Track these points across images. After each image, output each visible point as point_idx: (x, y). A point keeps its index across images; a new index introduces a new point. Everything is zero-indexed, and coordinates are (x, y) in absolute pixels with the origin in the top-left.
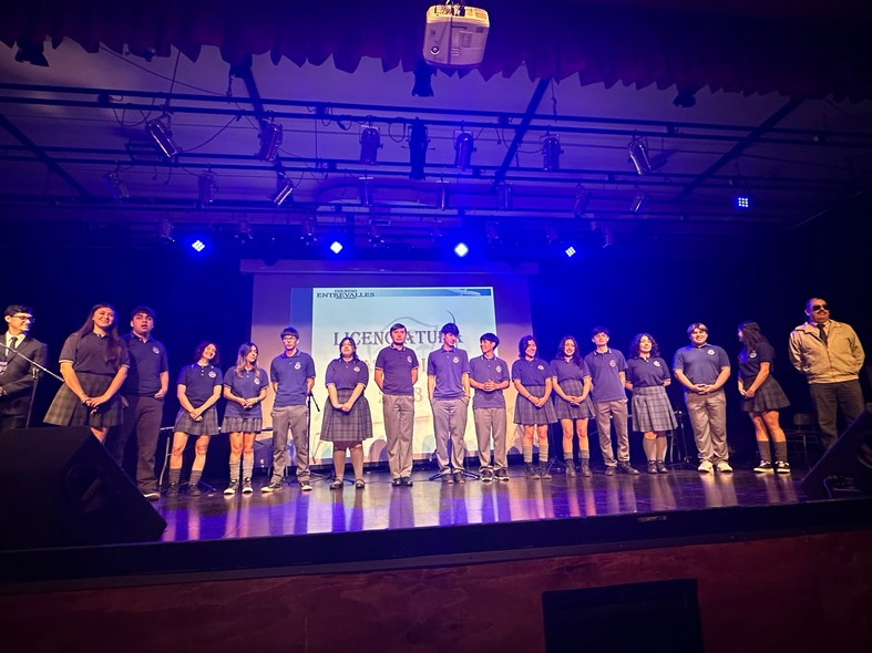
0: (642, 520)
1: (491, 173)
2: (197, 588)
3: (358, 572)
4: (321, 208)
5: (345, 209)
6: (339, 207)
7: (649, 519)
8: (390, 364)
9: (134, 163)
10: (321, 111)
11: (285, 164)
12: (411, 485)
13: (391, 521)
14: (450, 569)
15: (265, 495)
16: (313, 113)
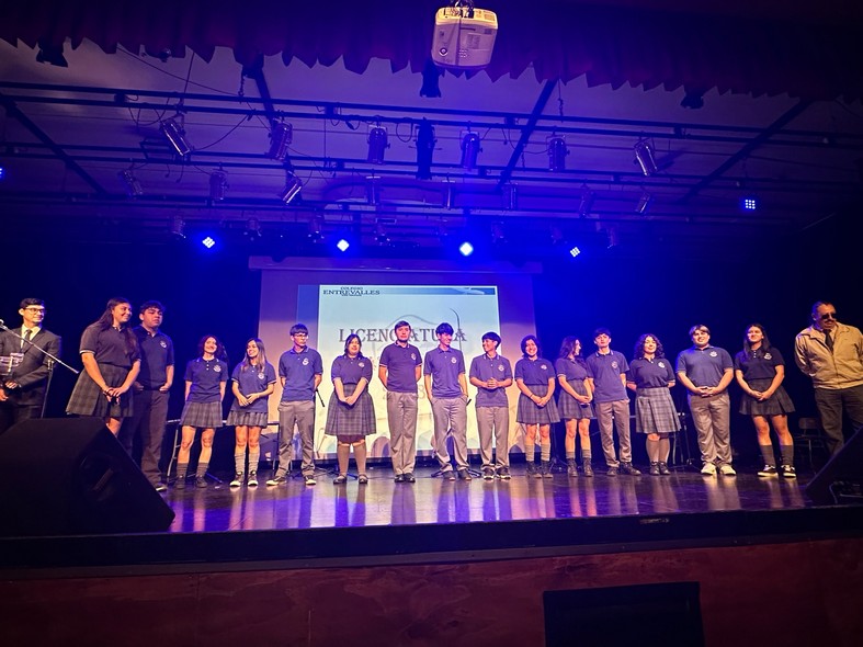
0: (645, 521)
1: (497, 173)
2: (204, 578)
3: (361, 567)
4: (329, 207)
5: (352, 207)
6: (346, 205)
7: (651, 521)
8: (395, 361)
9: (149, 161)
10: (331, 111)
11: (294, 163)
12: (414, 481)
13: (394, 517)
14: (452, 566)
15: (270, 488)
16: (323, 113)
